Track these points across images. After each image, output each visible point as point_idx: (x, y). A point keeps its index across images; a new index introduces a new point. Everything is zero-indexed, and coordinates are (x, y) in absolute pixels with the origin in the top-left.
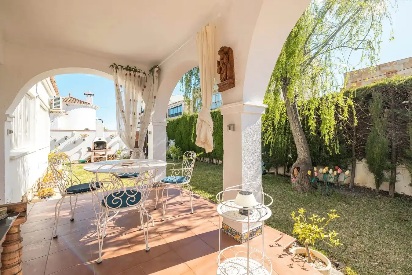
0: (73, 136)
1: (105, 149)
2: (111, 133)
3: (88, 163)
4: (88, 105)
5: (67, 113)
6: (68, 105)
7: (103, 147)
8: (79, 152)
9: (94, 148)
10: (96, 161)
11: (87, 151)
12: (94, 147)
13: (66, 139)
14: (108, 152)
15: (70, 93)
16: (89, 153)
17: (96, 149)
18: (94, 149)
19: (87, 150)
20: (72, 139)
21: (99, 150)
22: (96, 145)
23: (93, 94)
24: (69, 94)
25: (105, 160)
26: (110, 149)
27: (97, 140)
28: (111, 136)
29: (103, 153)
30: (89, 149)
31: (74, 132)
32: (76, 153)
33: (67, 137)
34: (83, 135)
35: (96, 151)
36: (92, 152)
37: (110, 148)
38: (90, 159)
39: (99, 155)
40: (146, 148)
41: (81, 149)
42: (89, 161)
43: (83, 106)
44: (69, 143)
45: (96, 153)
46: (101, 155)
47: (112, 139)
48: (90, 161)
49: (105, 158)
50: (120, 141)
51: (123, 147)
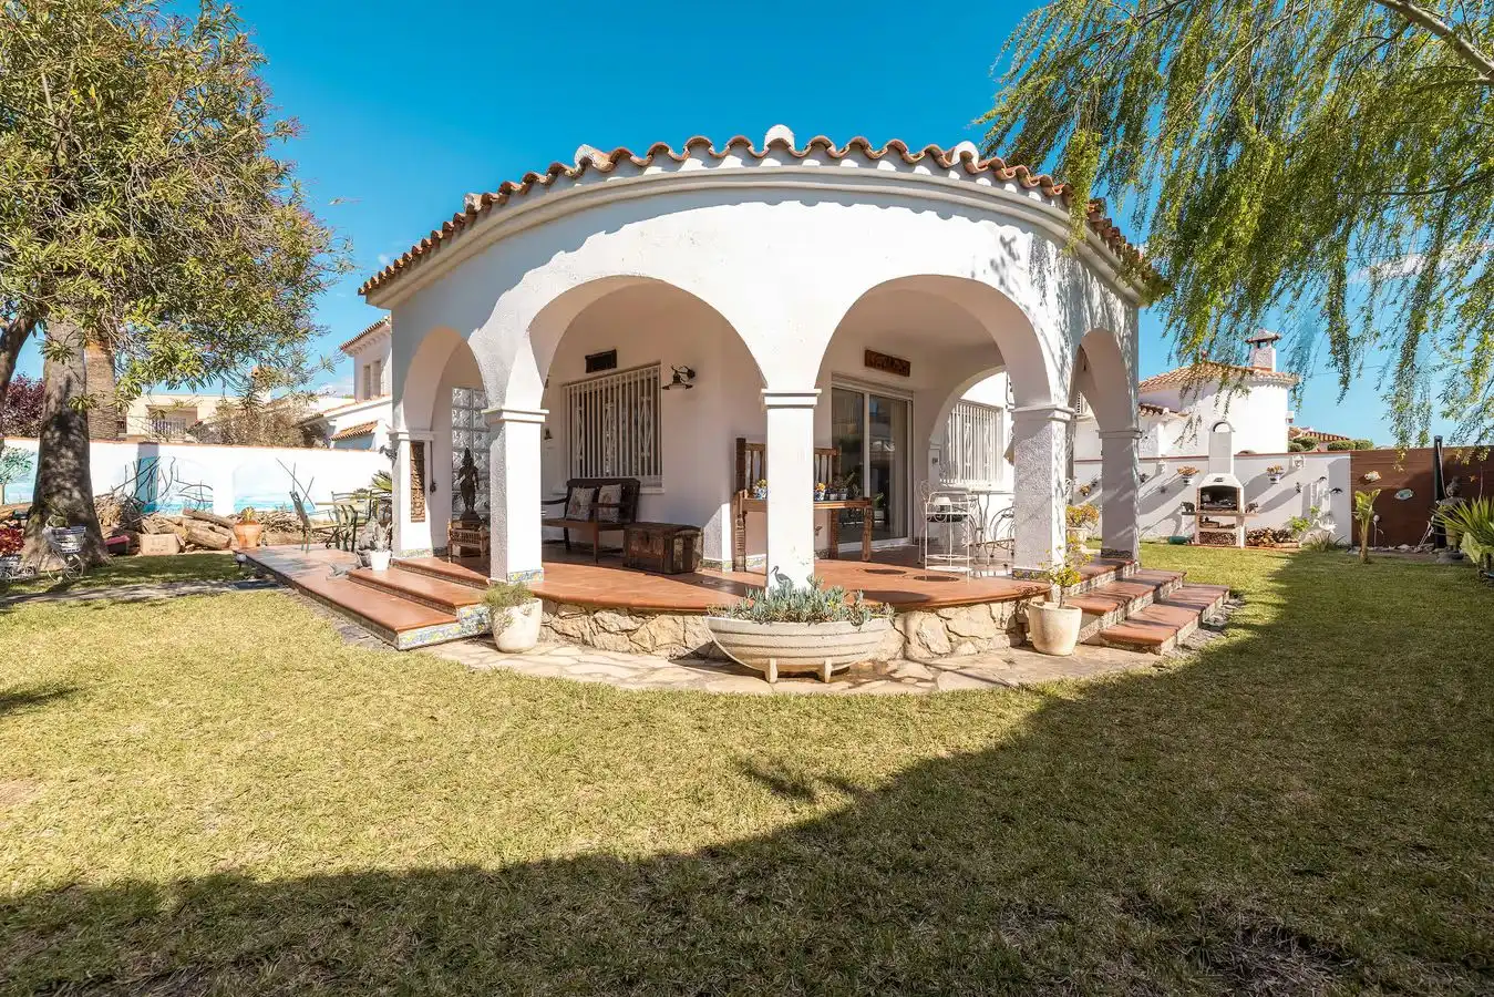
0: (1158, 473)
1: (1235, 509)
2: (1272, 463)
6: (1186, 390)
9: (1201, 505)
10: (1207, 542)
11: (1184, 514)
12: (1202, 502)
13: (1143, 482)
14: (1244, 519)
17: (1207, 509)
18: (1202, 508)
20: (1156, 483)
21: (1218, 512)
22: (1207, 498)
25: (1235, 543)
27: (1210, 482)
28: (1269, 469)
29: (1230, 521)
30: (1189, 507)
31: (1161, 462)
32: (1167, 518)
33: (1144, 475)
34: (1186, 470)
35: (1210, 515)
36: (1194, 515)
37: (1252, 507)
39: (1215, 525)
44: (1150, 493)
45: (1206, 518)
46: (1221, 527)
47: (1274, 480)
49: (1233, 537)
50: (1306, 487)
51: (1322, 508)
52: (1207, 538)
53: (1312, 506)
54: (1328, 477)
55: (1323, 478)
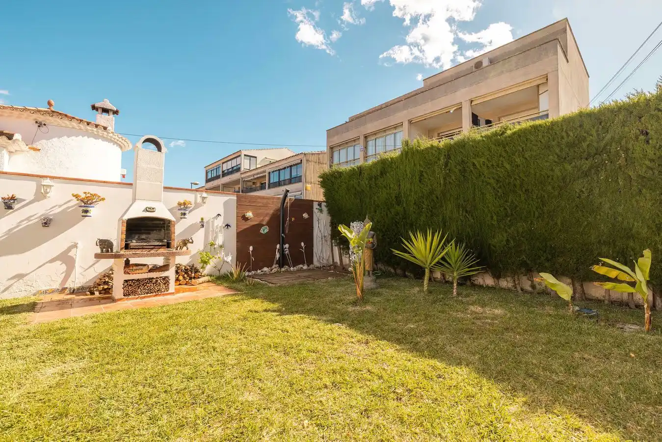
0: (41, 195)
1: (168, 246)
2: (180, 197)
3: (99, 299)
4: (101, 132)
5: (37, 145)
6: (40, 125)
7: (161, 240)
8: (66, 259)
9: (124, 244)
10: (134, 293)
11: (97, 256)
12: (128, 239)
13: (9, 207)
14: (177, 257)
15: (52, 102)
16: (103, 261)
17: (135, 248)
18: (127, 247)
19: (98, 251)
20: (39, 210)
21: (145, 252)
23: (115, 109)
24: (49, 104)
25: (167, 289)
26: (185, 248)
27: (137, 212)
28: (180, 204)
29: (159, 261)
30: (106, 246)
31: (47, 181)
32: (52, 261)
33: (13, 198)
34: (83, 196)
35: (135, 255)
36: (117, 256)
37: (185, 243)
38: (106, 283)
39: (145, 269)
40: (278, 246)
41: (75, 246)
42: (104, 289)
43: (87, 130)
44: (23, 224)
45: (133, 261)
46: (150, 271)
47: (185, 214)
48: (107, 291)
49: (166, 280)
50: (208, 222)
51: (217, 241)
52: (132, 288)
53: (210, 240)
54: (222, 214)
55: (219, 215)
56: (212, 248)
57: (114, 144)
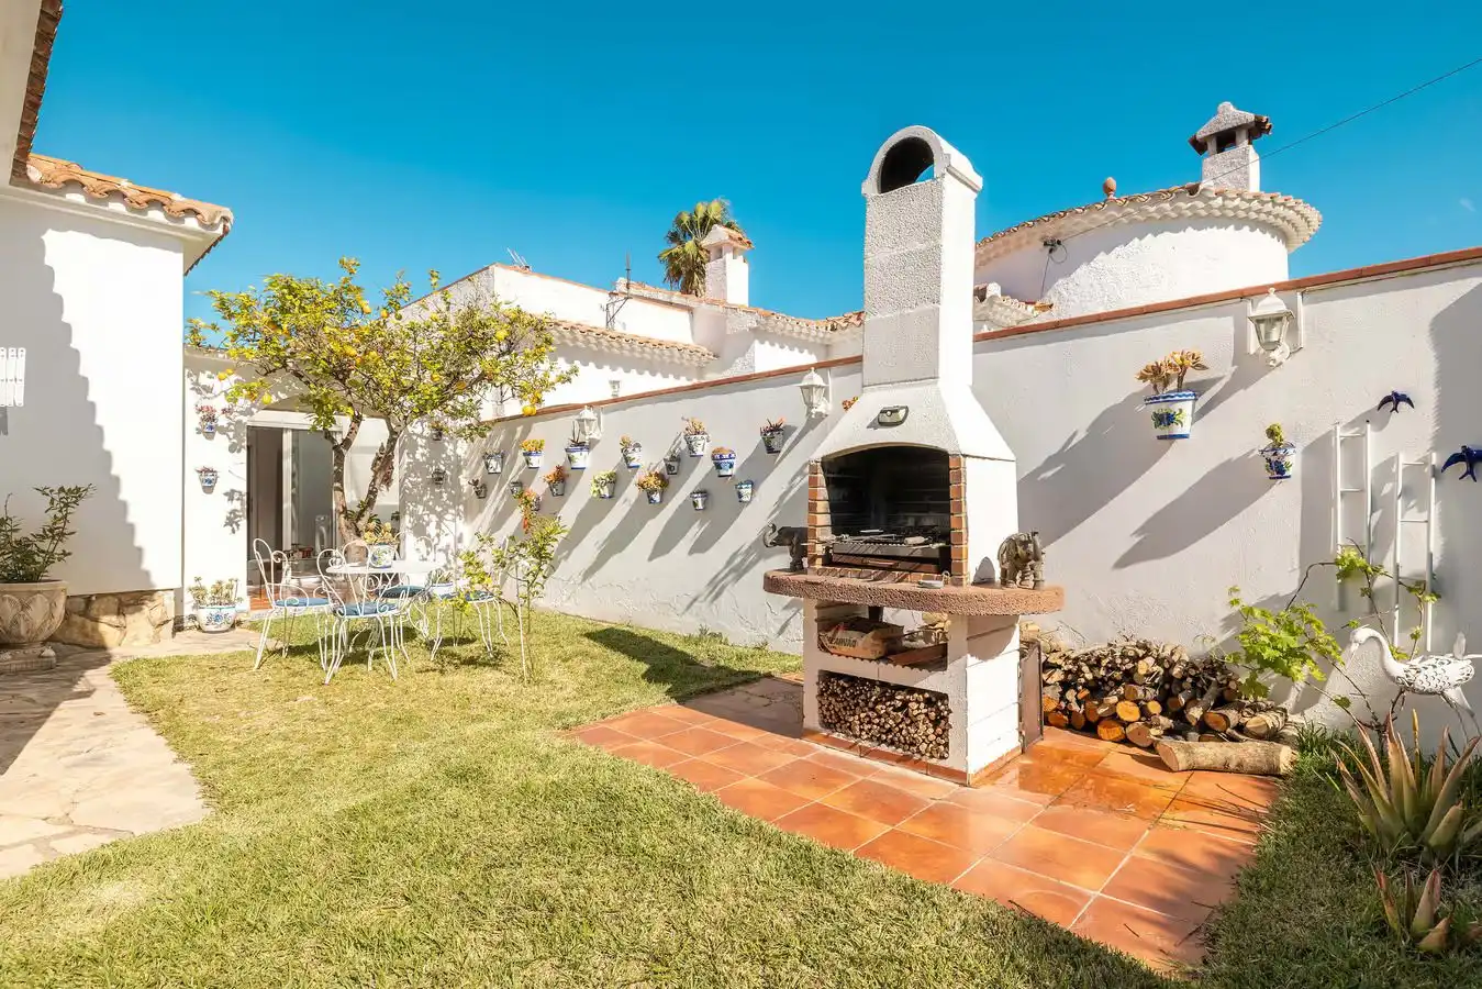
5: (1051, 296)
6: (1052, 247)
47: (1169, 418)
49: (937, 708)
50: (1319, 450)
51: (1390, 555)
53: (1340, 542)
54: (1426, 394)
55: (1395, 399)
56: (1355, 586)
57: (1252, 230)
